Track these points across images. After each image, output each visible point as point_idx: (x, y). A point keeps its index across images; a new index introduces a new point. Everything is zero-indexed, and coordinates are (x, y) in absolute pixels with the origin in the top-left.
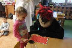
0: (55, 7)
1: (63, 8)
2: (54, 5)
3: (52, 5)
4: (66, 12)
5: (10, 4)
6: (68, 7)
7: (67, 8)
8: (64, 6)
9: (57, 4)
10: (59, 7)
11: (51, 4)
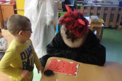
0: (85, 8)
1: (99, 8)
2: (83, 4)
3: (81, 5)
4: (105, 15)
5: (7, 4)
6: (108, 8)
7: (106, 9)
8: (100, 6)
9: (89, 2)
10: (92, 8)
11: (78, 3)
